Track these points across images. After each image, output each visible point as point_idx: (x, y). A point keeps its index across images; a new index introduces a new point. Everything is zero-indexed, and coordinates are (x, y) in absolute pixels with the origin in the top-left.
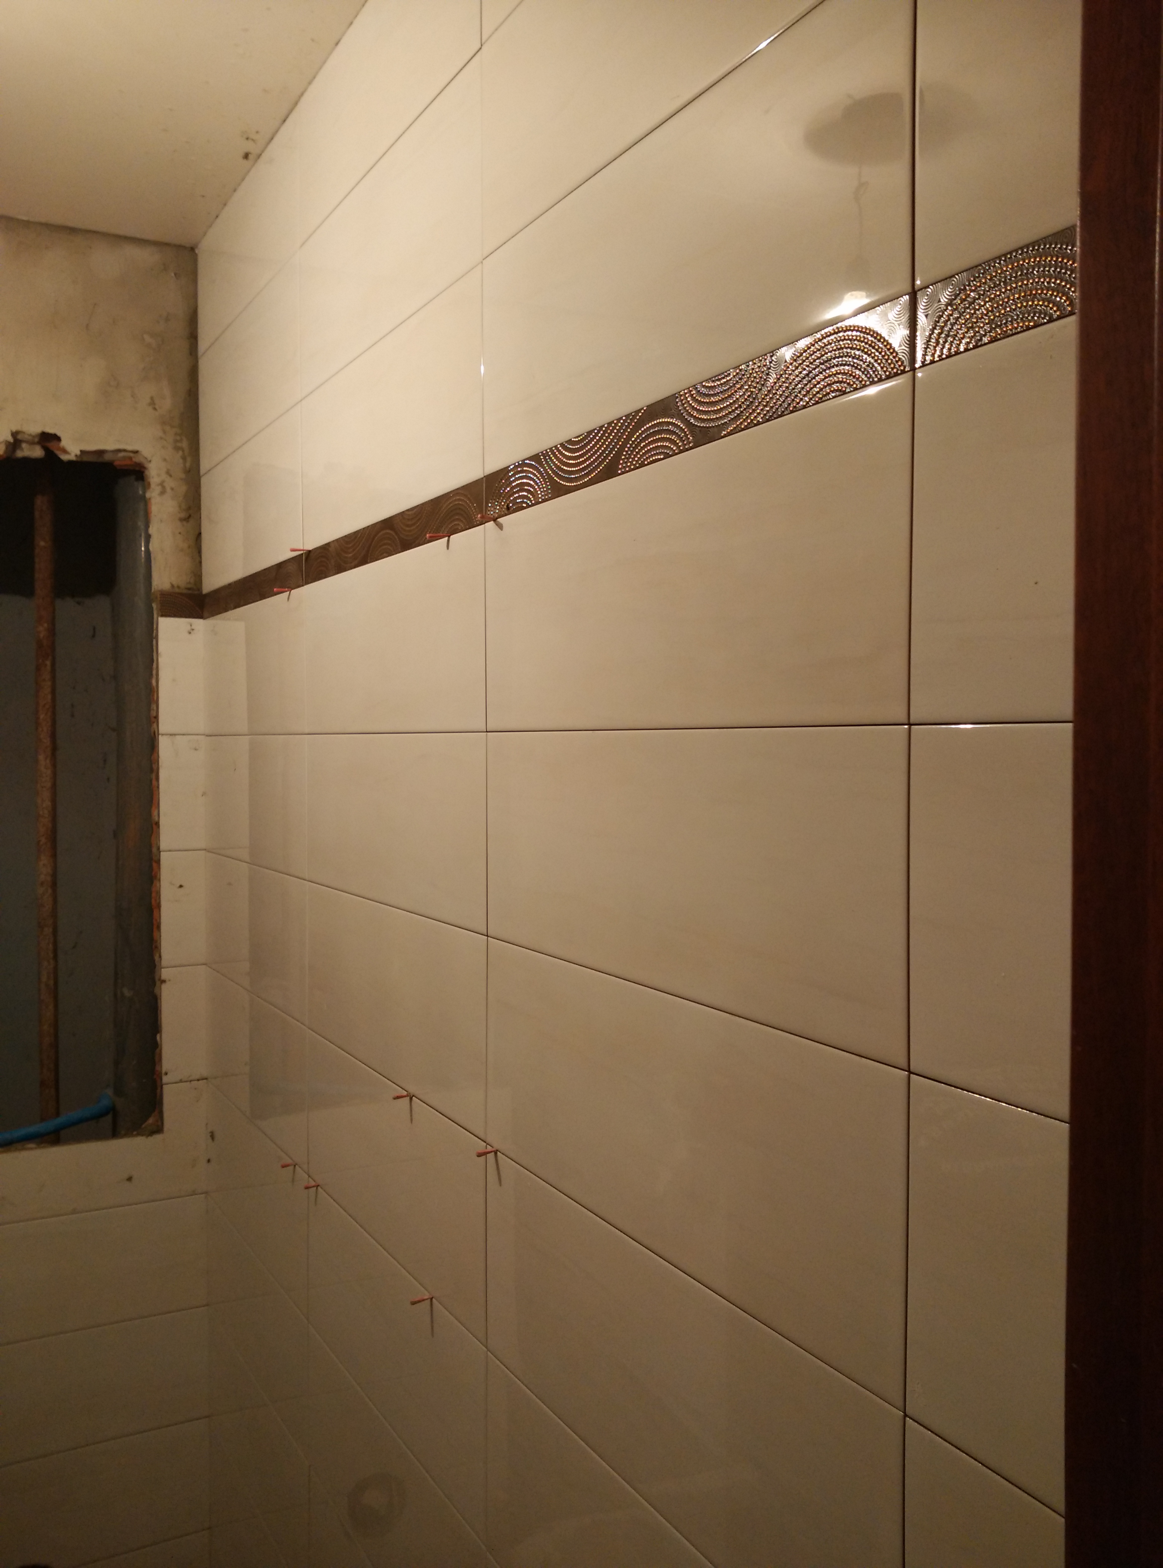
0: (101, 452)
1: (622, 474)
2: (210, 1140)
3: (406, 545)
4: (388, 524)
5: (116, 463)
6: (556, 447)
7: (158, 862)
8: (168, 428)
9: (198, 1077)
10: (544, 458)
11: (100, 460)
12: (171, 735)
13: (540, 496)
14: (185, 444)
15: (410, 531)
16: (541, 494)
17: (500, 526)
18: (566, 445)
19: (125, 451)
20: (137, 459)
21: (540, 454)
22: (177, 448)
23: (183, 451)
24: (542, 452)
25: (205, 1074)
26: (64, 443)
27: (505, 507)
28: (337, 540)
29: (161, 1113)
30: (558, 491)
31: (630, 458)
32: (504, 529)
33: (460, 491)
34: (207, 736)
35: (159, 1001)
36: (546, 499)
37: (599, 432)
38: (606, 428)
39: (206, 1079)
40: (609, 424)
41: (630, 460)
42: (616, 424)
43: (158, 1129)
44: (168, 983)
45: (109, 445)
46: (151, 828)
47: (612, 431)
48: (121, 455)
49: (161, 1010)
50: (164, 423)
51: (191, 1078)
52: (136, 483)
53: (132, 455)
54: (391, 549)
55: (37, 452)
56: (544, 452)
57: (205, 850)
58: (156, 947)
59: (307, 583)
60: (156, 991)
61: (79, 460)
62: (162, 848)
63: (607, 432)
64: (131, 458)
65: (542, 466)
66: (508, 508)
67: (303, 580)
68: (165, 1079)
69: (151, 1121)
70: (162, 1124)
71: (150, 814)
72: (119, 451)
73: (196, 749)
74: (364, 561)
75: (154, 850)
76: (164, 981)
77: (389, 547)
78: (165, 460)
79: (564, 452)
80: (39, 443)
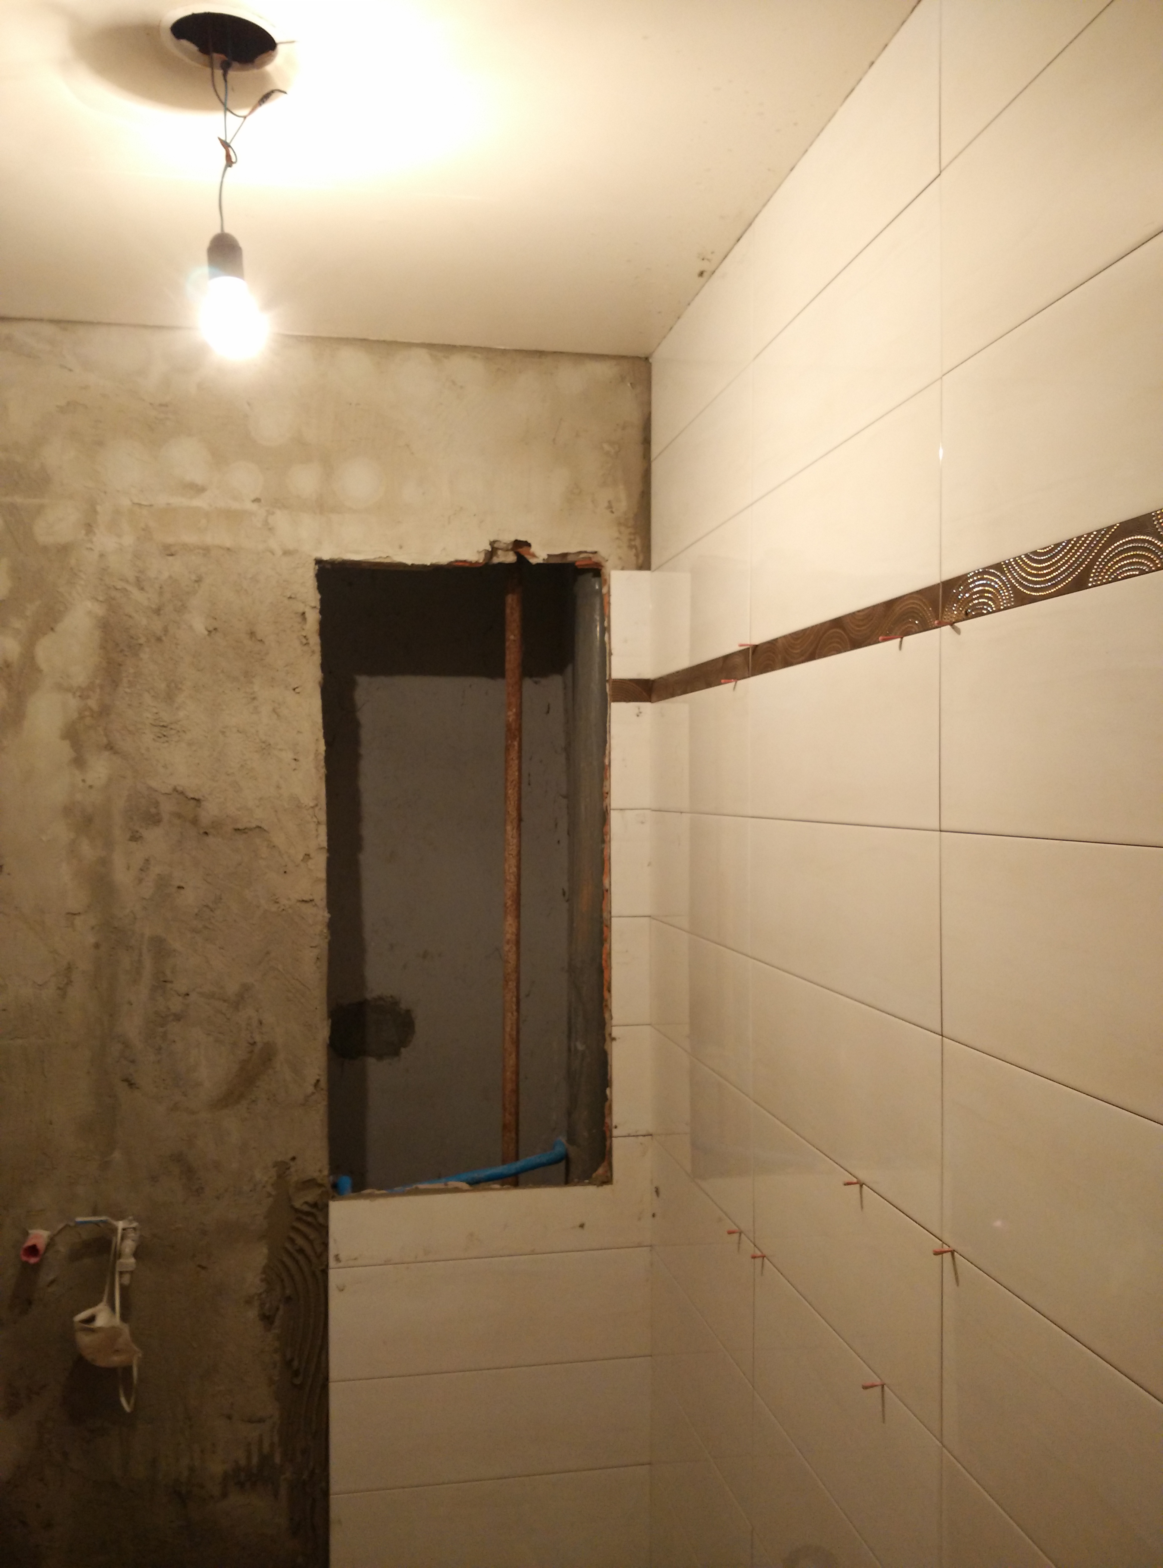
0: (565, 555)
1: (1093, 587)
2: (654, 1194)
3: (856, 644)
4: (837, 623)
5: (577, 564)
6: (1020, 557)
7: (609, 927)
8: (623, 529)
9: (644, 1133)
10: (1007, 567)
11: (564, 561)
12: (621, 810)
13: (1002, 603)
14: (638, 542)
15: (859, 631)
16: (1002, 601)
17: (958, 631)
18: (1031, 555)
19: (586, 552)
20: (595, 559)
21: (1002, 563)
22: (631, 547)
23: (636, 549)
24: (1004, 562)
25: (651, 1131)
26: (534, 549)
27: (963, 612)
28: (785, 637)
29: (610, 1165)
30: (1021, 600)
31: (1102, 572)
32: (961, 633)
33: (914, 595)
34: (653, 810)
35: (609, 1057)
36: (1008, 607)
37: (1067, 545)
38: (1075, 541)
39: (651, 1135)
40: (1079, 538)
41: (1102, 574)
42: (1086, 539)
43: (607, 1180)
44: (618, 1041)
45: (572, 549)
46: (602, 895)
47: (1082, 545)
48: (582, 556)
49: (611, 1066)
50: (620, 524)
51: (638, 1133)
52: (593, 580)
53: (591, 555)
54: (840, 647)
55: (511, 558)
56: (1007, 562)
57: (650, 916)
58: (606, 1006)
59: (753, 675)
60: (606, 1047)
61: (545, 562)
62: (613, 914)
63: (1076, 546)
64: (590, 558)
65: (1005, 575)
66: (967, 614)
67: (749, 670)
68: (615, 1132)
69: (600, 1171)
70: (612, 1175)
71: (601, 882)
72: (580, 552)
73: (643, 823)
74: (812, 657)
75: (605, 915)
76: (614, 1039)
77: (839, 646)
78: (620, 558)
79: (1028, 562)
80: (512, 550)
